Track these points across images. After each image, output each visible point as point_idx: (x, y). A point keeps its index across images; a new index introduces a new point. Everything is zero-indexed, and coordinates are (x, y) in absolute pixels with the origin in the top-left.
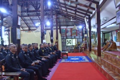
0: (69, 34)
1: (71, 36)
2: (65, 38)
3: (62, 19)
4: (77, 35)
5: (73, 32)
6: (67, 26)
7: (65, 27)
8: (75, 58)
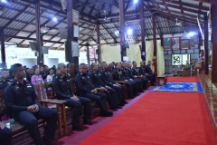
0: (176, 46)
1: (180, 49)
2: (170, 52)
3: (163, 22)
4: (189, 48)
5: (183, 42)
6: (173, 33)
7: (170, 36)
8: (177, 86)
